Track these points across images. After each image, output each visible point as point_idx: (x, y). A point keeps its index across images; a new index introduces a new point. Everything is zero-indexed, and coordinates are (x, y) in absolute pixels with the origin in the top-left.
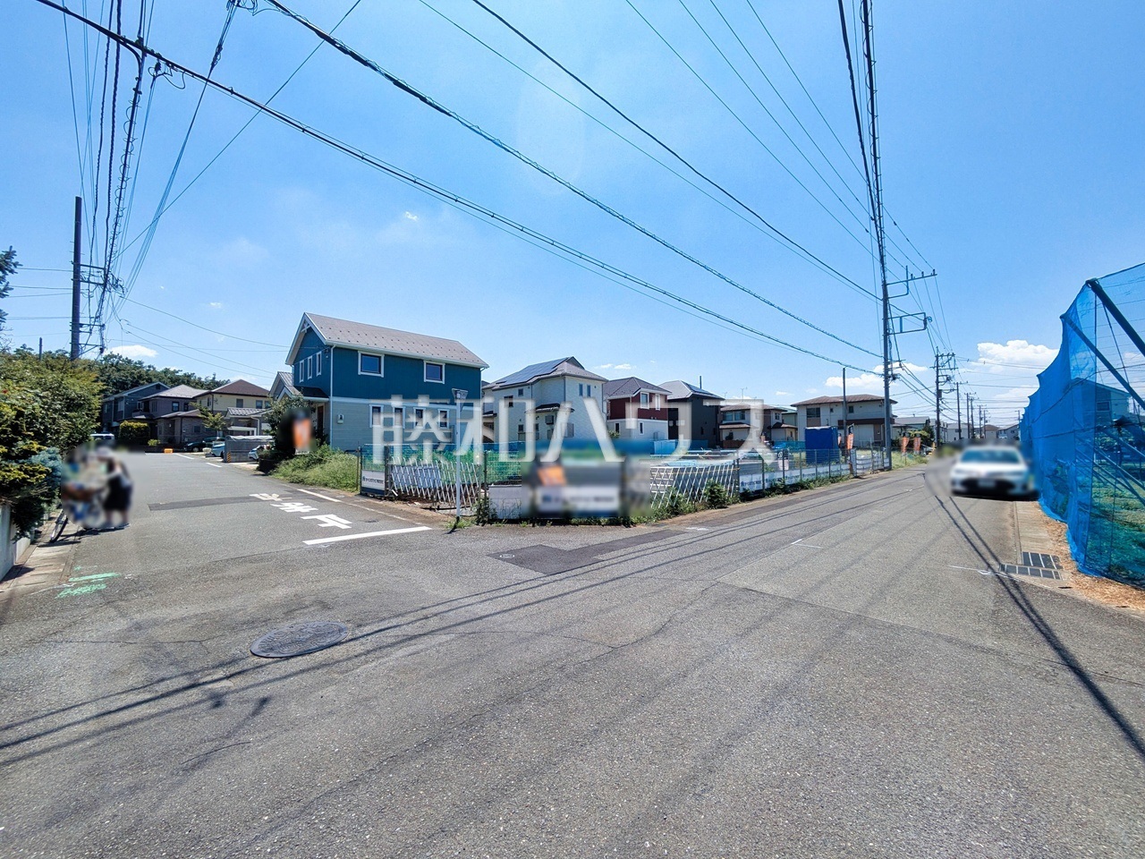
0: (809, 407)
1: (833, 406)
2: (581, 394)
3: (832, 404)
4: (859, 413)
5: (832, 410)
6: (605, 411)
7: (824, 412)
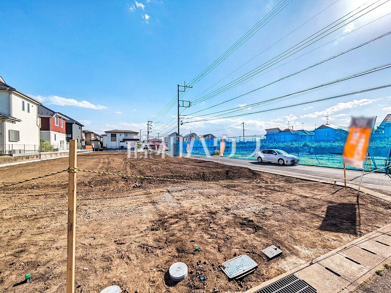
1: (121, 133)
2: (23, 109)
4: (129, 137)
6: (38, 125)
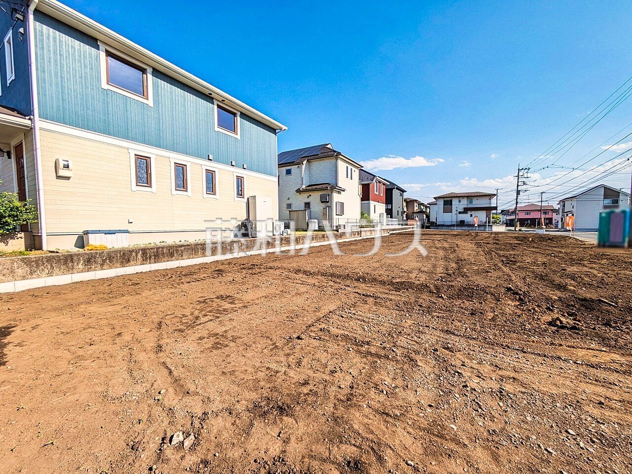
0: (445, 199)
1: (461, 199)
2: (347, 177)
3: (460, 197)
5: (460, 201)
6: (360, 194)
7: (455, 202)
